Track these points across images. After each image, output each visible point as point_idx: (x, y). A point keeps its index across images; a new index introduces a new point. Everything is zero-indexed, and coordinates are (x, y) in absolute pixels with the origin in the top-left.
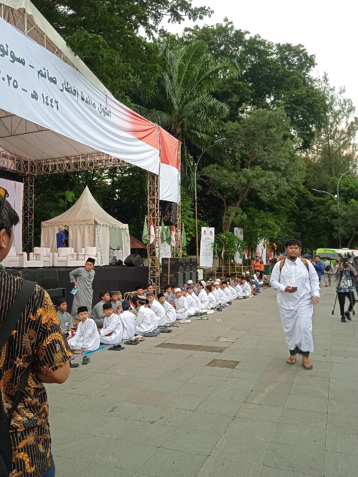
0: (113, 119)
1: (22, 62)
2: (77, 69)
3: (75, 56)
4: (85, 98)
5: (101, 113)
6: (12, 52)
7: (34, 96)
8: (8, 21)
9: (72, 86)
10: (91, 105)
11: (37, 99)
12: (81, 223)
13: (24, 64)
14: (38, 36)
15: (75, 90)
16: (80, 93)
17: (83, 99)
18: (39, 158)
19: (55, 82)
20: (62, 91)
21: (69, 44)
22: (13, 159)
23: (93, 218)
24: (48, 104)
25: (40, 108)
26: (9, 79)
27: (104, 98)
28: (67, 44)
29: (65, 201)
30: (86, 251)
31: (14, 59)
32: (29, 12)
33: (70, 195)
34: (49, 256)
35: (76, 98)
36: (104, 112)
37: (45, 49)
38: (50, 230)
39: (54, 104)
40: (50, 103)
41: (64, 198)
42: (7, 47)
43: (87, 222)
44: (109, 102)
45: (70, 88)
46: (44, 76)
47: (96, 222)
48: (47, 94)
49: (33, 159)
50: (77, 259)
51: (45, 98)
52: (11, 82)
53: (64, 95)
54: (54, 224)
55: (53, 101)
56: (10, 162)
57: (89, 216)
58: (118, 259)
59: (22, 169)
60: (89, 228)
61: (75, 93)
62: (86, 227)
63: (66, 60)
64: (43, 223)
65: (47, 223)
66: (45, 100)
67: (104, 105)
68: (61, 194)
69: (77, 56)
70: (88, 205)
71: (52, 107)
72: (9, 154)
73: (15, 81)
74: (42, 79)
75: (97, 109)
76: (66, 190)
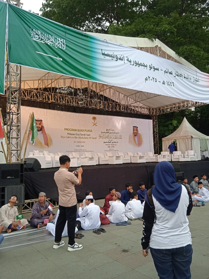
0: (200, 83)
1: (158, 69)
2: (181, 64)
3: (180, 57)
4: (186, 77)
5: (194, 81)
6: (154, 67)
7: (164, 83)
8: (151, 54)
9: (180, 73)
10: (189, 79)
11: (165, 84)
12: (183, 138)
13: (158, 70)
14: (163, 55)
15: (181, 75)
16: (183, 75)
17: (185, 78)
18: (159, 106)
19: (172, 74)
20: (175, 77)
21: (177, 53)
22: (147, 108)
23: (190, 135)
24: (169, 85)
25: (166, 88)
26: (153, 78)
27: (195, 73)
28: (176, 53)
29: (172, 126)
30: (188, 153)
31: (155, 69)
32: (159, 46)
33: (175, 122)
34: (169, 156)
35: (181, 78)
36: (196, 81)
37: (166, 60)
38: (167, 142)
39: (172, 84)
40: (170, 84)
41: (172, 124)
42: (152, 65)
43: (187, 137)
44: (198, 74)
45: (179, 74)
46: (167, 72)
47: (192, 137)
48: (168, 80)
49: (156, 107)
50: (184, 157)
51: (168, 82)
52: (154, 80)
53: (176, 78)
54: (169, 139)
55: (172, 83)
56: (146, 110)
57: (188, 133)
58: (206, 157)
59: (151, 113)
60: (188, 140)
61: (181, 76)
62: (187, 139)
63: (176, 61)
64: (163, 139)
65: (165, 139)
66: (168, 84)
67: (195, 77)
68: (170, 122)
69: (181, 57)
70: (186, 127)
71: (171, 85)
72: (145, 107)
73: (156, 79)
74: (166, 75)
75: (192, 80)
76: (173, 120)
